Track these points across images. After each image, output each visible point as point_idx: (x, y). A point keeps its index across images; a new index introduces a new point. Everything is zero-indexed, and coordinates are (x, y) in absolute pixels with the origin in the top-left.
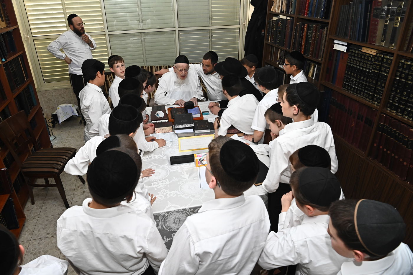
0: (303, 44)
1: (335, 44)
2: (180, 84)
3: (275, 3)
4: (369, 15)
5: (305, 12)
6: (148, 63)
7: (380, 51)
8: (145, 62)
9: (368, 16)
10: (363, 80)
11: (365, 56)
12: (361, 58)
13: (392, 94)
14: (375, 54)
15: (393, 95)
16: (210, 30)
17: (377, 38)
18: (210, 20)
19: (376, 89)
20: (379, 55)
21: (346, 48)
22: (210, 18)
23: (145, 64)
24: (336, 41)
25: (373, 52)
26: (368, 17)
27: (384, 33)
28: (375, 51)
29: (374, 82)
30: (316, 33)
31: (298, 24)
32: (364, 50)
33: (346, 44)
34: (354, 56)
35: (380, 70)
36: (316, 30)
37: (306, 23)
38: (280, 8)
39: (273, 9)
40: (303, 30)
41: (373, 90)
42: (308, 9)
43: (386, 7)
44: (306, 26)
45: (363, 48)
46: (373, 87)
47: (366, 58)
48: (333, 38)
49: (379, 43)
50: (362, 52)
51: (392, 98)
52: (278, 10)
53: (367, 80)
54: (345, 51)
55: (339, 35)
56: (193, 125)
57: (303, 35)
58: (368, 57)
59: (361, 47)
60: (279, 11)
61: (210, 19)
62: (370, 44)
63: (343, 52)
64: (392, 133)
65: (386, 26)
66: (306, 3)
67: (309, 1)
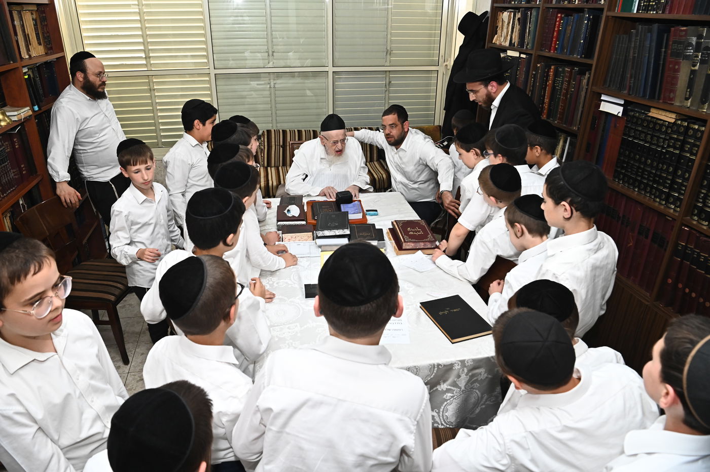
0: (546, 100)
1: (602, 102)
2: (331, 163)
3: (501, 29)
4: (663, 52)
5: (551, 46)
6: (278, 125)
7: (682, 116)
8: (274, 121)
9: (663, 54)
10: (651, 166)
11: (655, 124)
12: (648, 126)
13: (703, 191)
14: (673, 121)
15: (703, 193)
16: (388, 73)
17: (678, 93)
18: (388, 56)
19: (673, 182)
20: (679, 122)
21: (621, 109)
22: (388, 52)
23: (274, 125)
24: (603, 97)
25: (670, 118)
26: (662, 57)
27: (691, 84)
28: (674, 116)
29: (671, 169)
30: (569, 82)
31: (539, 65)
32: (654, 113)
33: (622, 102)
34: (636, 124)
35: (682, 149)
36: (570, 78)
37: (553, 65)
38: (509, 37)
39: (496, 40)
40: (548, 76)
41: (668, 184)
42: (556, 41)
43: (694, 40)
44: (552, 70)
45: (652, 110)
46: (669, 179)
47: (657, 127)
48: (599, 91)
49: (681, 102)
50: (649, 116)
51: (702, 198)
52: (506, 42)
53: (658, 165)
54: (620, 115)
55: (609, 86)
56: (347, 232)
57: (546, 85)
58: (661, 125)
59: (648, 108)
60: (507, 44)
61: (388, 54)
62: (664, 102)
63: (616, 116)
64: (702, 261)
65: (693, 72)
66: (554, 31)
67: (559, 27)
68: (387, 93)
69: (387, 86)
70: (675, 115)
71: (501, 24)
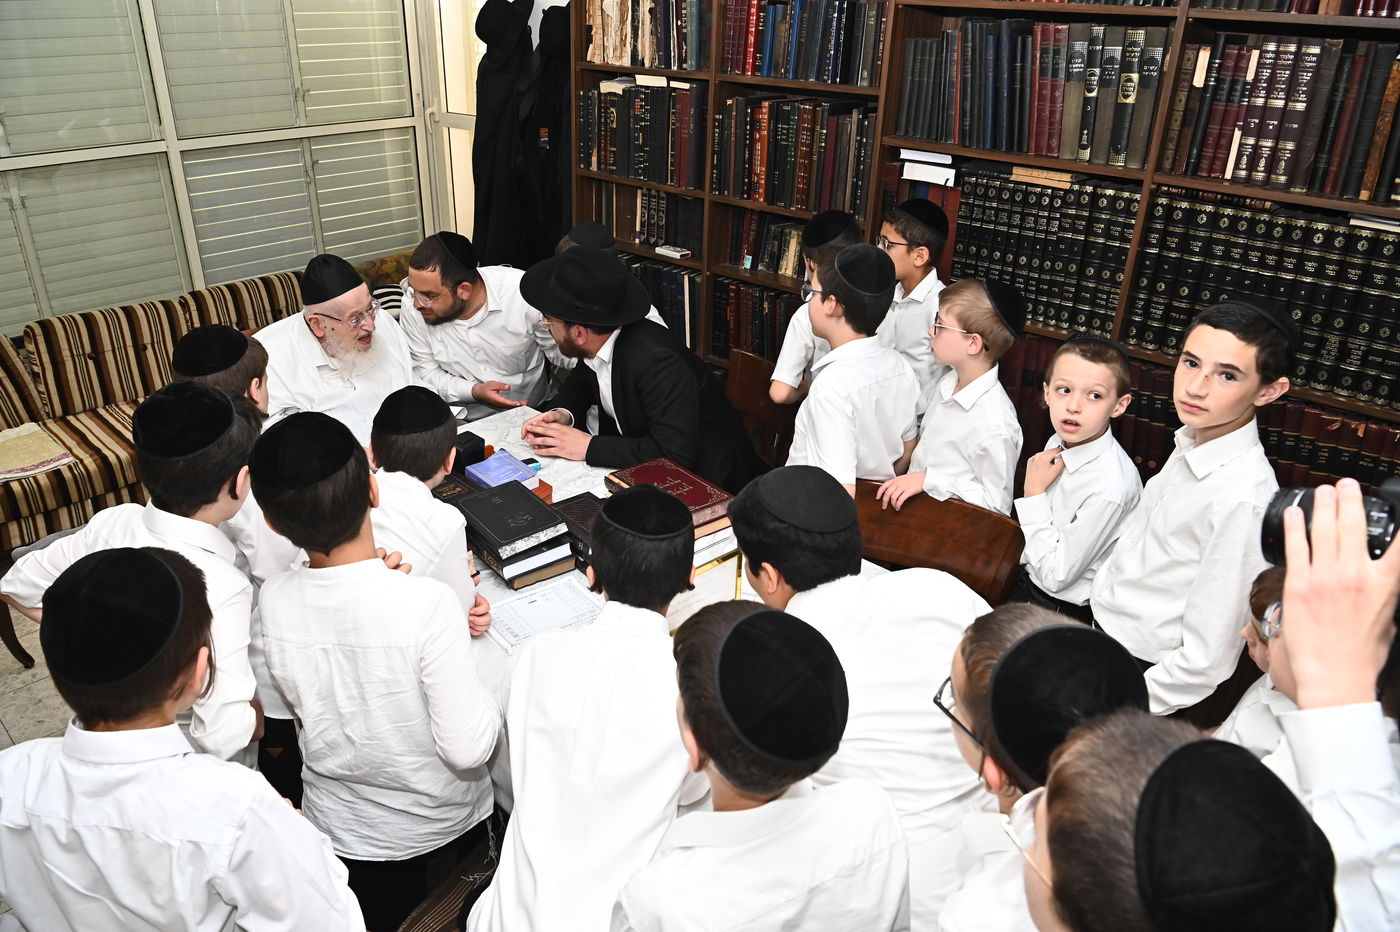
0: (760, 169)
1: (906, 164)
2: (348, 372)
3: (601, 31)
4: (1018, 68)
5: (745, 63)
7: (1081, 178)
9: (1018, 72)
10: (1029, 266)
11: (1027, 194)
12: (1012, 200)
13: (1142, 296)
14: (1067, 186)
15: (1142, 300)
16: (306, 142)
17: (1065, 138)
18: (300, 103)
19: (1079, 288)
20: (1076, 187)
21: (951, 173)
22: (300, 94)
23: (45, 305)
24: (905, 154)
25: (1062, 181)
26: (1018, 76)
27: (1087, 120)
28: (1067, 177)
29: (1073, 268)
30: (812, 131)
31: (729, 102)
32: (1019, 175)
33: (948, 160)
34: (985, 197)
35: (1089, 231)
36: (814, 122)
37: (766, 99)
38: (628, 49)
39: (594, 54)
40: (755, 123)
41: (1072, 292)
42: (755, 52)
43: (1080, 46)
44: (764, 110)
45: (1015, 170)
46: (1071, 285)
47: (1033, 200)
48: (895, 142)
49: (1072, 153)
50: (1012, 182)
51: (1143, 308)
52: (621, 57)
53: (1042, 263)
54: (951, 184)
55: (906, 133)
56: (563, 528)
57: (753, 141)
58: (1041, 196)
59: (1008, 167)
60: (626, 62)
61: (300, 98)
62: (1038, 155)
63: (944, 188)
64: (1158, 408)
65: (1087, 100)
66: (747, 33)
67: (757, 26)
68: (312, 187)
69: (310, 173)
70: (1070, 175)
71: (598, 20)
